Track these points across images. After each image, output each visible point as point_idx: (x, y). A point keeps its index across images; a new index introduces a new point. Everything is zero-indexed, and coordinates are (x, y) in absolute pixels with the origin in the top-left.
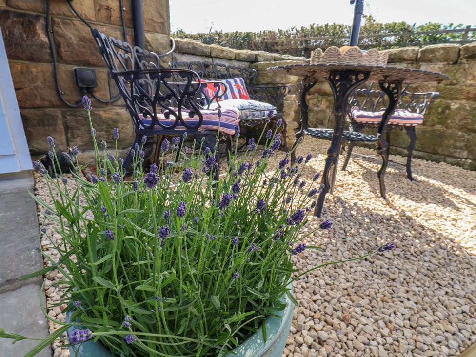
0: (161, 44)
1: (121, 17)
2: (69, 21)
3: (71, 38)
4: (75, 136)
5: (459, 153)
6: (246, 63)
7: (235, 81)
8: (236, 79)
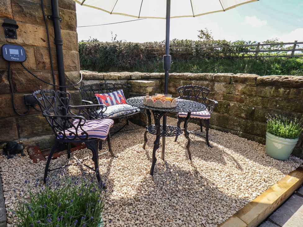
0: (74, 77)
1: (51, 66)
2: (21, 72)
3: (22, 80)
4: (23, 131)
5: (236, 128)
6: (125, 80)
7: (118, 93)
8: (119, 91)
